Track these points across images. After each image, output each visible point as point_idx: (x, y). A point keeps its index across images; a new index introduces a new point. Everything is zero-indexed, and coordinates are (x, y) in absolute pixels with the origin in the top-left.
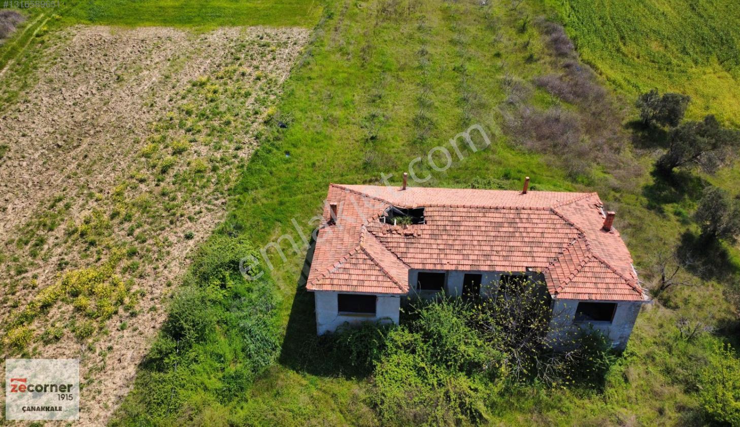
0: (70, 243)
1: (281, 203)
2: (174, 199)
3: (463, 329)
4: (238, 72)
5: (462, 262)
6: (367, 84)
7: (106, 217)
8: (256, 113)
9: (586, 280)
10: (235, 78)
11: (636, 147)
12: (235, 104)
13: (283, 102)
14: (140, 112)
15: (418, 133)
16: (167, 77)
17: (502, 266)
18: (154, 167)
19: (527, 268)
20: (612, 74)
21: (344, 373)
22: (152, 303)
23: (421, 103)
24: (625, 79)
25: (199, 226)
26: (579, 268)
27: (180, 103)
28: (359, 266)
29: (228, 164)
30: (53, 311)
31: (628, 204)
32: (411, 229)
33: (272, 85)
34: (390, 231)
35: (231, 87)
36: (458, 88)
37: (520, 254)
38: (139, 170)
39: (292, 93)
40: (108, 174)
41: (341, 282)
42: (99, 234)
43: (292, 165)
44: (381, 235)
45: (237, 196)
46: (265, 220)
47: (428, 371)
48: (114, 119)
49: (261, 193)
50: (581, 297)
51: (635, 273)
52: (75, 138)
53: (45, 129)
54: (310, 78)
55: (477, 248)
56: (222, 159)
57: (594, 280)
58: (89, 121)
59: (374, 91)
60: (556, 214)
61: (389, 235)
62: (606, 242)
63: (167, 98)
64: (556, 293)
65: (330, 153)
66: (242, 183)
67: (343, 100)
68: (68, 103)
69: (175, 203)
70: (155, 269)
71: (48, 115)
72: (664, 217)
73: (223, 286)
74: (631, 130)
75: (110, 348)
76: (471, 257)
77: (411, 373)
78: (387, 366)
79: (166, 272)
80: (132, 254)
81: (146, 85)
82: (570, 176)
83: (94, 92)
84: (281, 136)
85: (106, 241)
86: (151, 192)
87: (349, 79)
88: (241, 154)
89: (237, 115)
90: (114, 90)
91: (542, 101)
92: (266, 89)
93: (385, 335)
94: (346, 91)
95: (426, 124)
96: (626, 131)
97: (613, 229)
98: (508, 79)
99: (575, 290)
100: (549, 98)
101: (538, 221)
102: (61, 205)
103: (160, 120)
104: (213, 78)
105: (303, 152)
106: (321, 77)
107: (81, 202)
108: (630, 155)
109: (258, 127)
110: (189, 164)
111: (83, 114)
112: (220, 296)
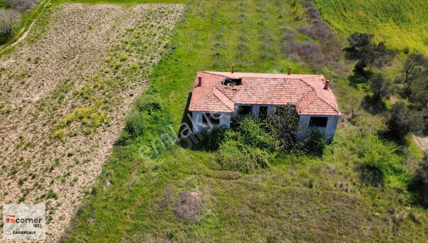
0: (76, 98)
1: (174, 82)
2: (123, 80)
3: (259, 130)
4: (149, 25)
5: (258, 101)
6: (214, 30)
7: (91, 87)
8: (160, 43)
9: (314, 107)
10: (148, 28)
11: (347, 59)
12: (149, 39)
13: (173, 38)
14: (103, 43)
15: (239, 52)
16: (114, 27)
17: (276, 102)
18: (112, 66)
19: (288, 103)
20: (338, 26)
21: (205, 149)
22: (117, 122)
23: (241, 39)
24: (344, 28)
25: (136, 91)
26: (311, 102)
27: (122, 39)
28: (212, 101)
29: (148, 65)
30: (72, 125)
31: (340, 83)
32: (235, 87)
33: (167, 30)
34: (226, 88)
35: (146, 31)
36: (259, 32)
37: (285, 97)
38: (105, 68)
39: (177, 34)
40: (90, 70)
41: (204, 108)
42: (89, 95)
43: (178, 66)
44: (222, 89)
45: (153, 79)
46: (167, 89)
47: (243, 147)
48: (90, 46)
49: (164, 77)
50: (311, 114)
51: (337, 105)
52: (72, 55)
53: (57, 51)
54: (186, 27)
55: (266, 95)
56: (145, 63)
57: (317, 107)
58: (78, 47)
59: (218, 34)
60: (302, 81)
61: (225, 90)
62: (325, 93)
63: (115, 37)
64: (300, 112)
65: (197, 61)
66: (155, 73)
67: (202, 37)
68: (66, 39)
69: (124, 82)
70: (117, 108)
71: (57, 44)
72: (357, 89)
73: (149, 114)
74: (345, 52)
75: (100, 139)
76: (263, 99)
77: (235, 148)
78: (224, 145)
79: (122, 109)
80: (106, 102)
81: (104, 31)
82: (313, 71)
83: (78, 34)
84: (173, 53)
85: (93, 97)
86: (112, 77)
87: (205, 28)
88: (153, 61)
89: (150, 44)
90: (88, 33)
91: (302, 38)
92: (164, 33)
93: (224, 133)
94: (204, 33)
95: (244, 48)
96: (342, 52)
97: (329, 89)
98: (285, 28)
99: (309, 111)
100: (305, 37)
101: (294, 84)
102: (69, 83)
103: (113, 46)
104: (137, 28)
105: (183, 60)
106: (191, 27)
107: (79, 82)
108: (344, 63)
109: (161, 49)
110: (129, 65)
111: (74, 44)
112: (148, 118)
